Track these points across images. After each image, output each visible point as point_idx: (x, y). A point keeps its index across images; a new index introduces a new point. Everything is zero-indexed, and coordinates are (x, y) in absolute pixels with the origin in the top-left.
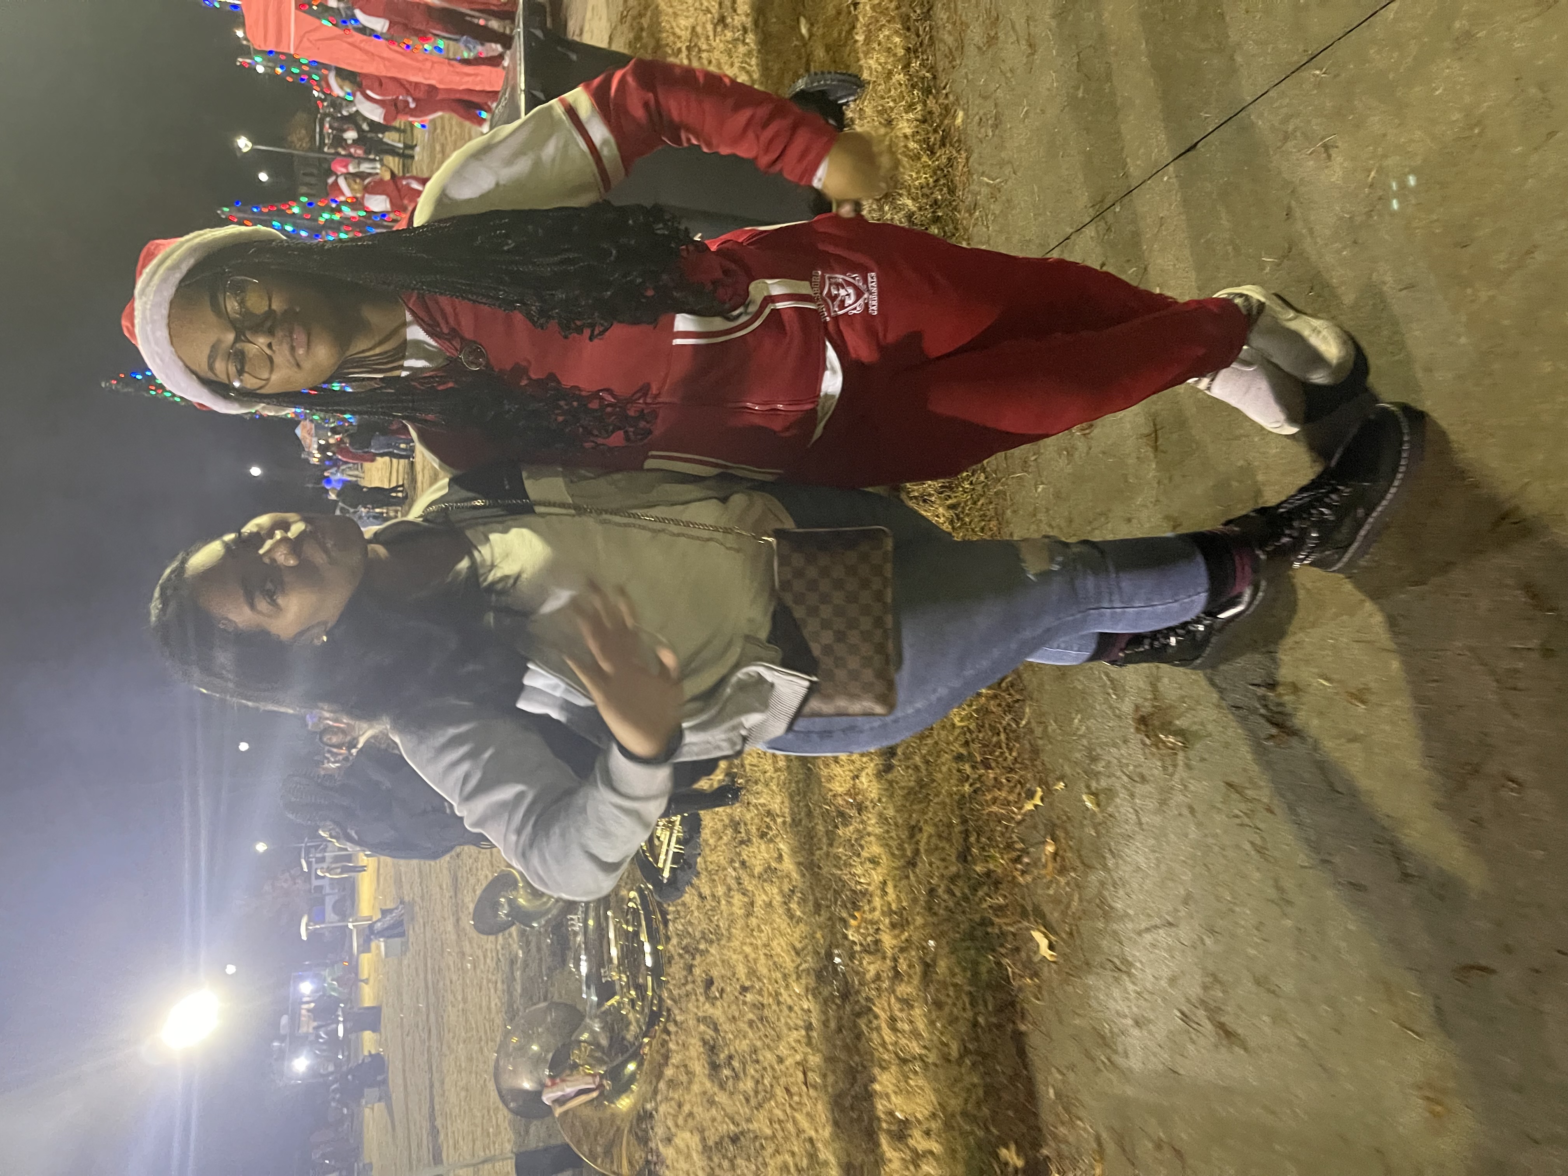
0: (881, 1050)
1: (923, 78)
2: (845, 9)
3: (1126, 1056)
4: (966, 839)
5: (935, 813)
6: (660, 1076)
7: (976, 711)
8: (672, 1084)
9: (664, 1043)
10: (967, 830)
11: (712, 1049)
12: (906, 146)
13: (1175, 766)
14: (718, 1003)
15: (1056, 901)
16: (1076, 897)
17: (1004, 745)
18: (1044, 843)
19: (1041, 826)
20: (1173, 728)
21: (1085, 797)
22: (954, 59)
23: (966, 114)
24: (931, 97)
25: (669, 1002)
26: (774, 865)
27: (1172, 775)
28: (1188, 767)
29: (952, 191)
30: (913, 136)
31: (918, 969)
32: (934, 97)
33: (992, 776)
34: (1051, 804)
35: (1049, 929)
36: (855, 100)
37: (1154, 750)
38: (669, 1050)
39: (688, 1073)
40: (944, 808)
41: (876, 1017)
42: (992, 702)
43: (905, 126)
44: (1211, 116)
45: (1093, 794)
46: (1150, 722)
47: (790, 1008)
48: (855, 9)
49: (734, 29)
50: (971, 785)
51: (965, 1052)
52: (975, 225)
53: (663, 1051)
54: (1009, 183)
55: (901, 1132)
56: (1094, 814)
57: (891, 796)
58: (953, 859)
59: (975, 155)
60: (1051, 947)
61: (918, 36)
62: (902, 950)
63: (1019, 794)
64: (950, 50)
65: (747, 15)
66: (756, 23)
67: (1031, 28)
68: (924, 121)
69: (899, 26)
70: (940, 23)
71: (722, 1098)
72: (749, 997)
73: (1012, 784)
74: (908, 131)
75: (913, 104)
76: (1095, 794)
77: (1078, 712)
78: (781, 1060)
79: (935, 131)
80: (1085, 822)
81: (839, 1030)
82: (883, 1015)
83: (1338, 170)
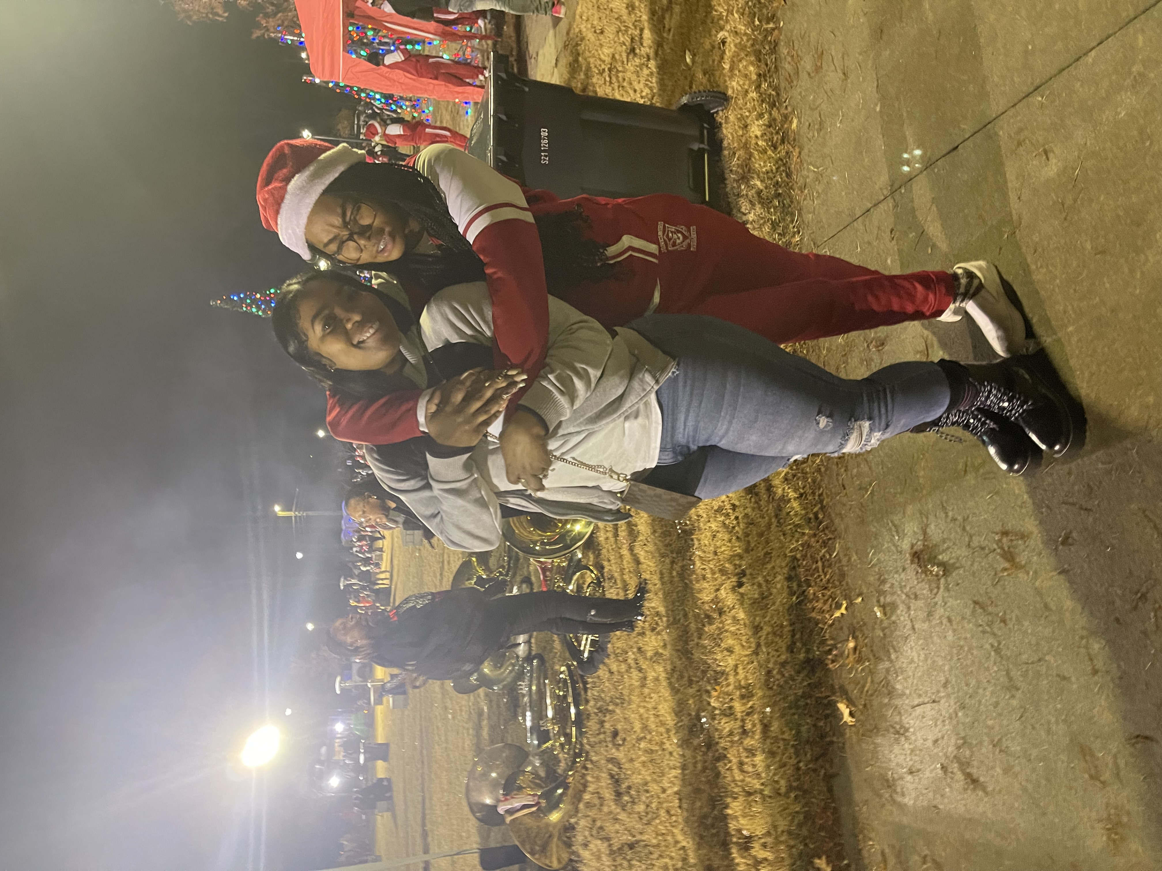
0: (733, 785)
1: (770, 95)
2: (717, 46)
3: (903, 795)
4: (793, 636)
5: (772, 617)
6: (580, 800)
7: (802, 545)
8: (588, 805)
9: (583, 776)
10: (793, 630)
11: (616, 781)
12: (757, 144)
13: (938, 588)
14: (621, 748)
15: (856, 682)
16: (869, 679)
17: (820, 570)
18: (848, 640)
19: (845, 629)
20: (936, 561)
21: (876, 609)
22: (792, 82)
23: (799, 121)
24: (775, 109)
25: (587, 747)
26: (660, 651)
27: (936, 594)
28: (947, 589)
29: (789, 175)
30: (762, 136)
31: (758, 728)
32: (778, 109)
33: (811, 592)
34: (853, 613)
35: (850, 702)
36: (722, 110)
37: (923, 576)
38: (587, 781)
39: (600, 798)
40: (778, 614)
41: (730, 762)
42: (813, 540)
43: (756, 129)
44: (968, 127)
45: (880, 606)
46: (921, 556)
47: (671, 753)
48: (724, 45)
49: (641, 57)
50: (797, 598)
51: (790, 788)
52: (804, 200)
53: (582, 781)
54: (829, 171)
55: (746, 844)
56: (882, 621)
57: (742, 604)
58: (784, 649)
59: (806, 151)
60: (851, 714)
61: (767, 65)
62: (748, 714)
63: (831, 606)
64: (789, 75)
65: (650, 47)
66: (656, 53)
67: (846, 61)
68: (770, 126)
69: (753, 58)
70: (783, 56)
71: (623, 816)
72: (643, 745)
73: (826, 598)
74: (759, 133)
75: (763, 114)
76: (883, 607)
77: (872, 547)
78: (664, 791)
79: (777, 133)
80: (876, 626)
81: (704, 769)
82: (735, 760)
83: (1054, 167)
